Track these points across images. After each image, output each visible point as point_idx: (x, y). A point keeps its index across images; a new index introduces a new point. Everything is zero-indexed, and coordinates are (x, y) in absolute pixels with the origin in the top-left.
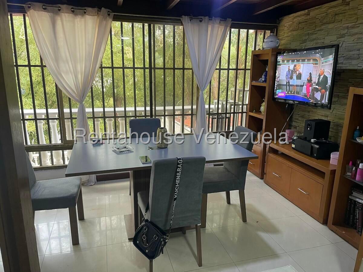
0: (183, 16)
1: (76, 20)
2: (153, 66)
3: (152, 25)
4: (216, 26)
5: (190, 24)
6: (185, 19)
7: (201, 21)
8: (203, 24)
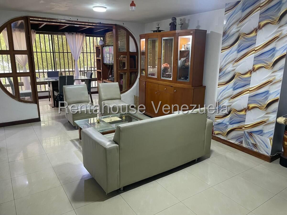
0: (65, 32)
1: (21, 34)
2: (54, 52)
3: (52, 35)
4: (79, 36)
5: (68, 35)
6: (66, 33)
7: (73, 34)
8: (74, 36)
